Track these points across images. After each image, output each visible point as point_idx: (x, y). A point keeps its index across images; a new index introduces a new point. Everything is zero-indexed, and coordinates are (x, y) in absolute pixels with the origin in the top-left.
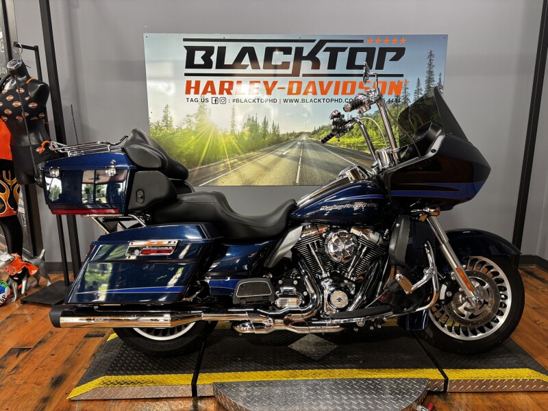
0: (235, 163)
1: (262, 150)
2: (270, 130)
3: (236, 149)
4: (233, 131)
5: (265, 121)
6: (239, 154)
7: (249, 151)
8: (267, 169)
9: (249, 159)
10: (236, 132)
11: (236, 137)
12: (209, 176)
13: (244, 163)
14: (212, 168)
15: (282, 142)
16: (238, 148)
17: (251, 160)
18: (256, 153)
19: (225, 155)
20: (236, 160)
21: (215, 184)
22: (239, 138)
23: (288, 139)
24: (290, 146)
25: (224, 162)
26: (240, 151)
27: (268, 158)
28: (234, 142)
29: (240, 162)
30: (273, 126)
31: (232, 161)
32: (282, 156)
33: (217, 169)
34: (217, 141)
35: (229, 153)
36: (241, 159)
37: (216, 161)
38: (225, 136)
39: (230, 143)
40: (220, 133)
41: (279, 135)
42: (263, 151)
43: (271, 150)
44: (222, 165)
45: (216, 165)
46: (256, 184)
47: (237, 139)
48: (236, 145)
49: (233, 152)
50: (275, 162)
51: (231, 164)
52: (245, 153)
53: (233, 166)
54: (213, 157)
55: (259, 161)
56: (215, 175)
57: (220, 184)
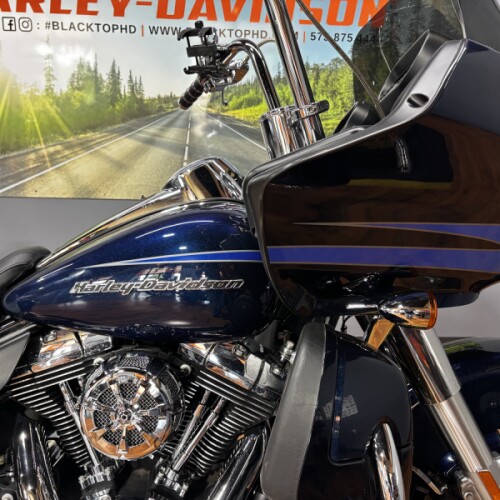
0: (57, 152)
1: (109, 128)
2: (125, 88)
3: (59, 127)
4: (49, 89)
5: (113, 71)
6: (64, 135)
7: (84, 131)
8: (121, 166)
9: (85, 146)
10: (57, 92)
11: (56, 101)
12: (7, 178)
13: (76, 153)
14: (12, 160)
15: (148, 114)
16: (61, 122)
17: (89, 148)
18: (97, 135)
19: (37, 136)
20: (59, 147)
21: (21, 194)
22: (63, 103)
23: (161, 109)
24: (165, 122)
25: (35, 151)
26: (65, 129)
27: (120, 146)
28: (53, 111)
29: (66, 153)
30: (131, 81)
31: (52, 149)
32: (151, 142)
33: (22, 164)
34: (19, 107)
35: (43, 133)
36: (69, 146)
37: (19, 147)
38: (34, 98)
39: (46, 112)
40: (23, 91)
41: (142, 100)
42: (113, 132)
43: (129, 130)
44: (32, 156)
45: (19, 155)
46: (101, 196)
47: (58, 105)
48: (57, 117)
49: (50, 131)
50: (136, 154)
51: (51, 155)
52: (76, 134)
53: (53, 159)
54: (14, 140)
55: (104, 151)
56: (19, 177)
57: (30, 193)
